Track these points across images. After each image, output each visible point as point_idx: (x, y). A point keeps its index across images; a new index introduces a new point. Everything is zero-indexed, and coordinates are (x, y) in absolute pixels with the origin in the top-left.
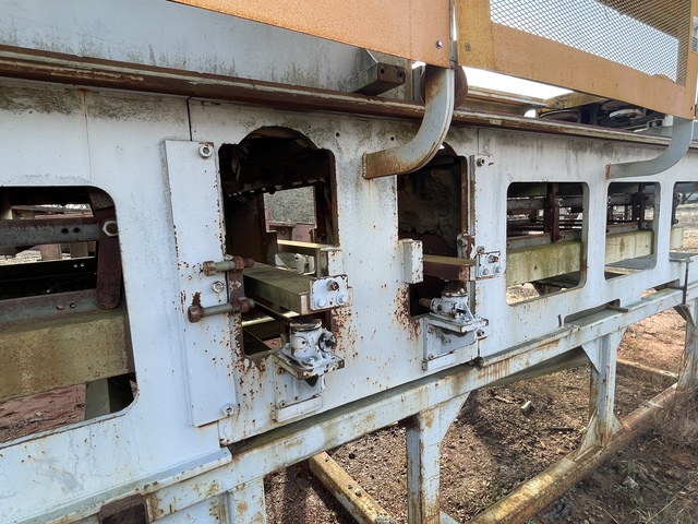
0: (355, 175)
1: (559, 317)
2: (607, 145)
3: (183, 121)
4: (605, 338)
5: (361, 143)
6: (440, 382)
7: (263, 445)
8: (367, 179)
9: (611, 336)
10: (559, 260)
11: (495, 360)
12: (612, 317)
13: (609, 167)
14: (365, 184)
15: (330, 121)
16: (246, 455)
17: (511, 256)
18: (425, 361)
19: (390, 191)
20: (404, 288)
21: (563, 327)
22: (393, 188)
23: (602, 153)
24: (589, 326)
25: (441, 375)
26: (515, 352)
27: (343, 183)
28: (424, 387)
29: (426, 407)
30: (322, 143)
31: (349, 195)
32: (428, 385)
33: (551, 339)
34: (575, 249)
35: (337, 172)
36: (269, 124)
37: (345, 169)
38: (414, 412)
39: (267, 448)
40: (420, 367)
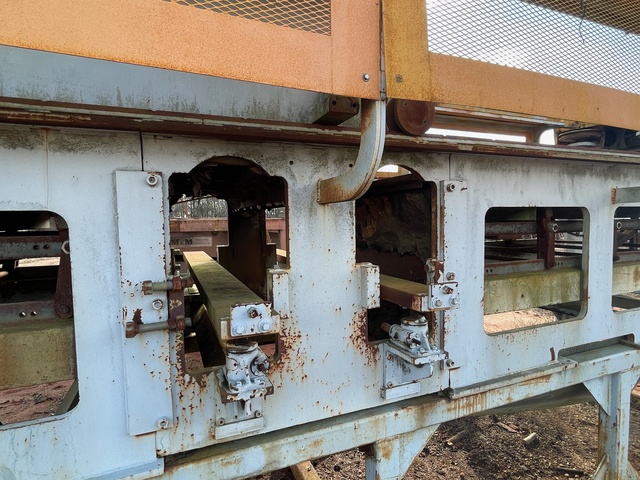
0: (309, 200)
1: (552, 350)
2: (612, 169)
3: (135, 153)
4: (615, 377)
5: (316, 170)
6: (401, 412)
7: (199, 460)
8: (323, 204)
9: (622, 376)
10: (552, 288)
11: (468, 392)
12: (623, 354)
13: (615, 191)
14: (320, 209)
15: (284, 150)
16: (181, 469)
17: (491, 283)
18: (384, 389)
19: (348, 216)
20: (360, 312)
21: (556, 361)
22: (351, 213)
23: (606, 176)
24: (591, 362)
25: (403, 404)
26: (492, 386)
27: (296, 208)
28: (381, 416)
29: (383, 437)
30: (274, 170)
31: (303, 220)
32: (386, 415)
33: (539, 374)
34: (573, 277)
35: (290, 198)
36: (220, 154)
37: (298, 194)
38: (369, 442)
39: (203, 464)
40: (378, 395)
